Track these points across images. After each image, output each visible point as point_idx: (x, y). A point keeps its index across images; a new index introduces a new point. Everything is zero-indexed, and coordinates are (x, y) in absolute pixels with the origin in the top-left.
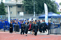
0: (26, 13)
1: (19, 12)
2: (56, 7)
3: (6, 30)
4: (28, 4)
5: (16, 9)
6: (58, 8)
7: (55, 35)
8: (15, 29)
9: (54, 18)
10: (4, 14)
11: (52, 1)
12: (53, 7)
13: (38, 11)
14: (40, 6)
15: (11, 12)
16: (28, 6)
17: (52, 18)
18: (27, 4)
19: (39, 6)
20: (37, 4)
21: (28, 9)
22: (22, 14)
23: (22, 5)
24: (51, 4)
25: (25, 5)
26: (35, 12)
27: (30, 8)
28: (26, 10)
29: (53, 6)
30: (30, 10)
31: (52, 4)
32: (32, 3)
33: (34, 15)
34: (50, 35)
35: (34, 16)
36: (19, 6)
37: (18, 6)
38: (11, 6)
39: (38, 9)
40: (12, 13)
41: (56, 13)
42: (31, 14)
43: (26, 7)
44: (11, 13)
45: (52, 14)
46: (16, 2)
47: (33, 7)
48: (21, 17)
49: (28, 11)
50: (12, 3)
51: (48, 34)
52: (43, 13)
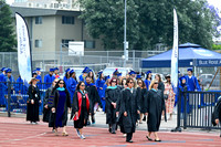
0: (94, 47)
1: (66, 42)
2: (209, 24)
3: (16, 112)
4: (103, 11)
5: (57, 28)
7: (205, 133)
9: (199, 66)
10: (10, 50)
12: (197, 24)
13: (141, 39)
14: (148, 18)
15: (37, 41)
16: (103, 20)
17: (192, 66)
18: (97, 9)
19: (145, 18)
20: (138, 10)
21: (103, 29)
22: (77, 48)
23: (80, 13)
24: (188, 13)
25: (91, 14)
26: (126, 44)
27: (110, 24)
28: (95, 35)
29: (196, 20)
30: (109, 33)
31: (196, 11)
32: (117, 6)
33: (123, 54)
34: (184, 132)
35: (126, 57)
36: (66, 18)
37: (63, 17)
38: (37, 17)
39: (141, 30)
40: (40, 44)
41: (207, 46)
42: (114, 48)
43: (94, 21)
44: (36, 46)
46: (55, 2)
47: (120, 22)
49: (102, 36)
50: (40, 6)
51: (178, 129)
52: (160, 45)
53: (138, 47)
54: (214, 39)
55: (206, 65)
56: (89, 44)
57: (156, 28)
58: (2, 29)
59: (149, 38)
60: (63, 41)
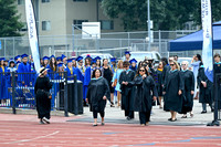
0: (112, 28)
1: (78, 23)
5: (67, 6)
8: (61, 103)
10: (12, 34)
13: (168, 17)
21: (122, 7)
22: (92, 30)
26: (151, 24)
28: (112, 14)
30: (130, 11)
35: (150, 38)
39: (168, 7)
40: (48, 26)
42: (136, 29)
44: (44, 29)
48: (91, 43)
49: (121, 15)
51: (215, 123)
52: (190, 23)
53: (164, 26)
56: (107, 25)
58: (2, 10)
59: (177, 16)
60: (75, 22)
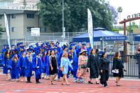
0: (45, 31)
2: (111, 17)
4: (50, 10)
5: (24, 21)
6: (116, 19)
9: (105, 40)
11: (101, 3)
12: (104, 17)
13: (72, 26)
14: (76, 14)
15: (13, 28)
16: (50, 15)
17: (101, 41)
18: (47, 9)
19: (74, 14)
20: (70, 9)
21: (50, 21)
22: (36, 32)
23: (37, 11)
25: (43, 12)
26: (64, 29)
27: (55, 18)
28: (45, 24)
29: (103, 14)
30: (54, 24)
31: (103, 9)
32: (58, 7)
33: (62, 34)
35: (64, 36)
36: (30, 14)
37: (28, 15)
38: (13, 15)
39: (72, 21)
41: (110, 29)
42: (57, 31)
43: (45, 16)
44: (13, 31)
45: (103, 32)
46: (22, 6)
47: (60, 16)
48: (35, 38)
49: (50, 24)
50: (15, 8)
52: (83, 29)
53: (70, 30)
54: (114, 25)
55: (109, 40)
56: (43, 29)
57: (80, 20)
59: (76, 25)
60: (28, 28)
